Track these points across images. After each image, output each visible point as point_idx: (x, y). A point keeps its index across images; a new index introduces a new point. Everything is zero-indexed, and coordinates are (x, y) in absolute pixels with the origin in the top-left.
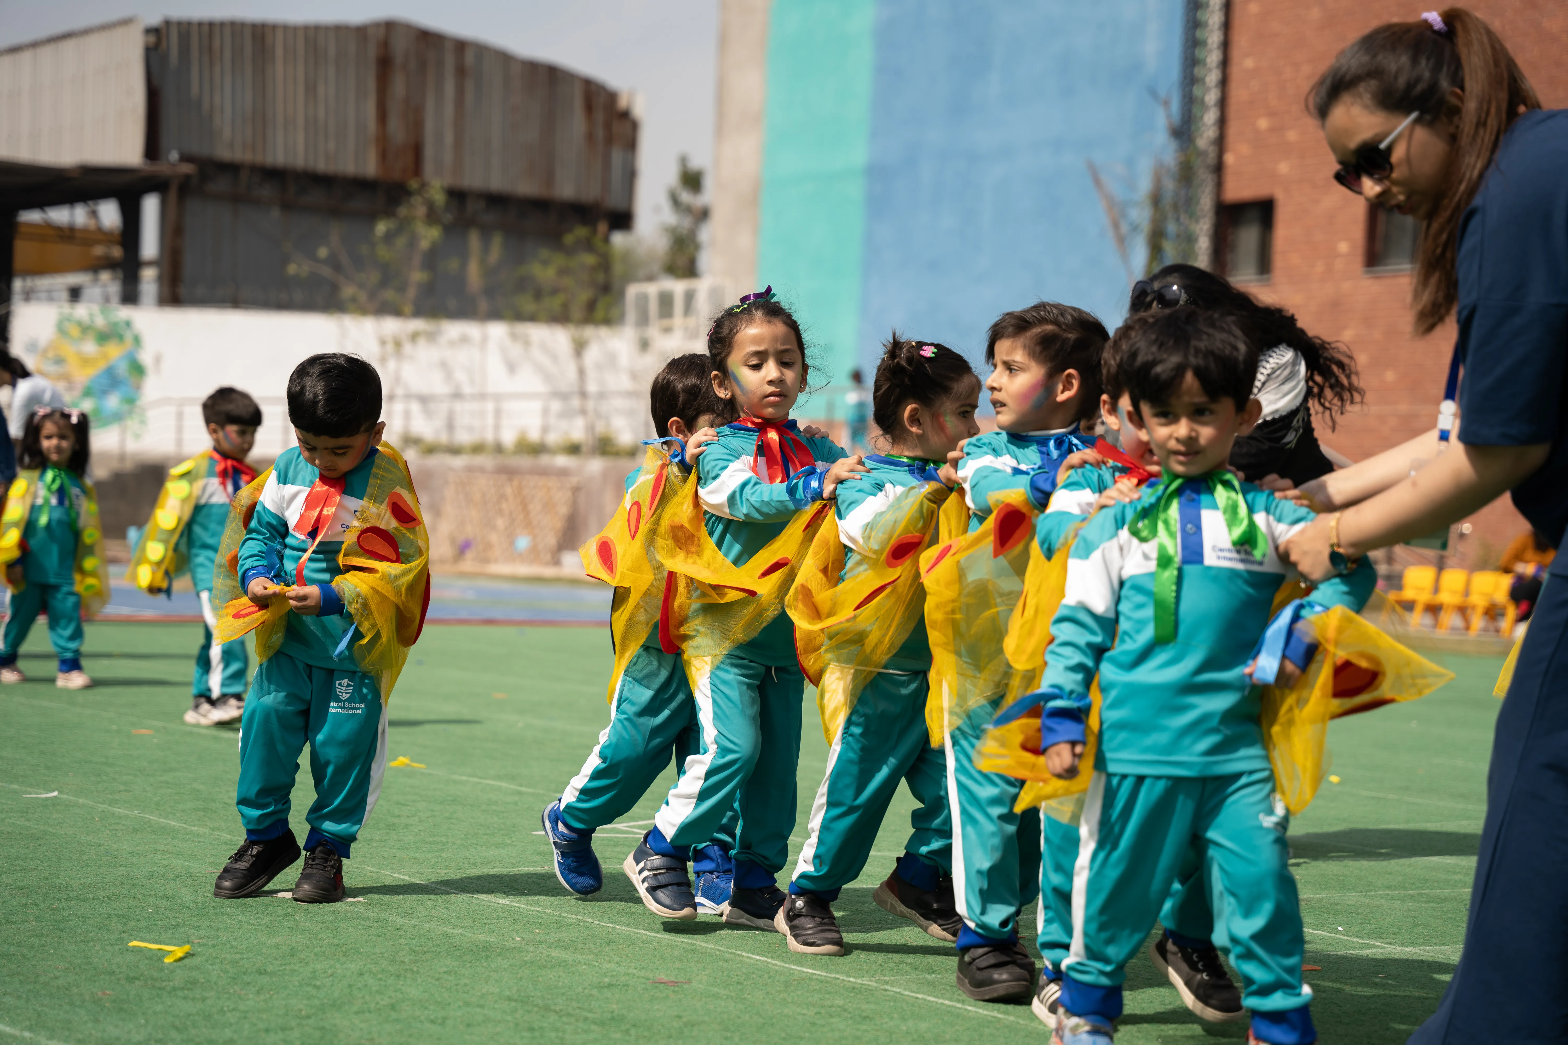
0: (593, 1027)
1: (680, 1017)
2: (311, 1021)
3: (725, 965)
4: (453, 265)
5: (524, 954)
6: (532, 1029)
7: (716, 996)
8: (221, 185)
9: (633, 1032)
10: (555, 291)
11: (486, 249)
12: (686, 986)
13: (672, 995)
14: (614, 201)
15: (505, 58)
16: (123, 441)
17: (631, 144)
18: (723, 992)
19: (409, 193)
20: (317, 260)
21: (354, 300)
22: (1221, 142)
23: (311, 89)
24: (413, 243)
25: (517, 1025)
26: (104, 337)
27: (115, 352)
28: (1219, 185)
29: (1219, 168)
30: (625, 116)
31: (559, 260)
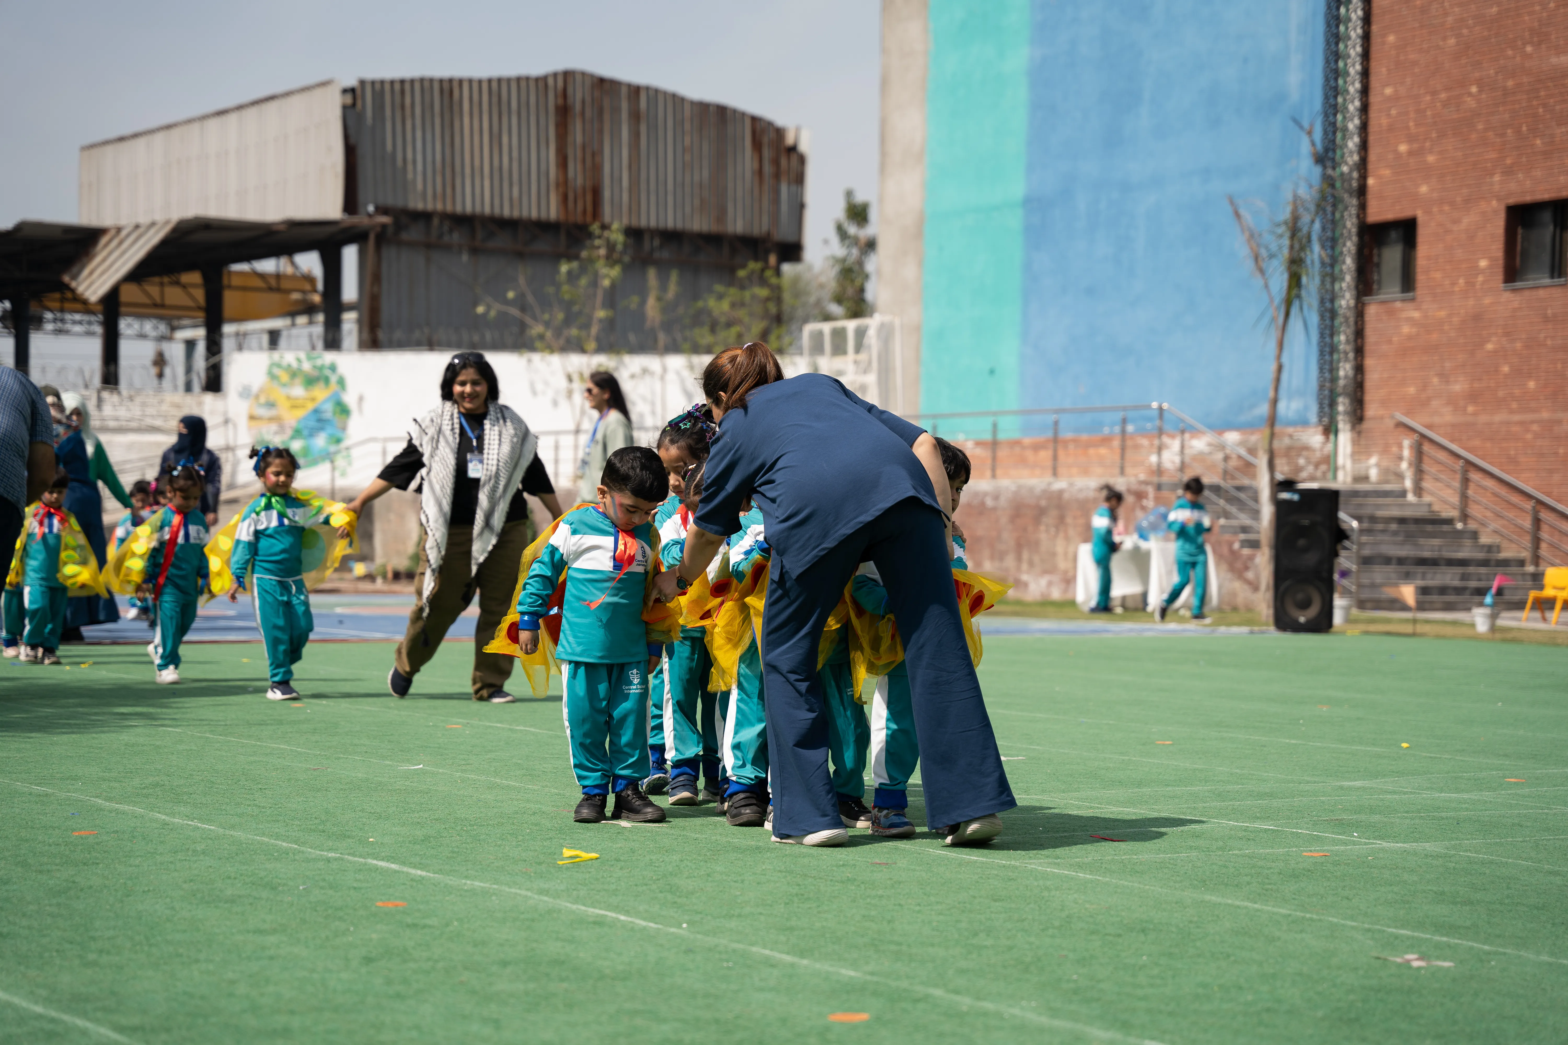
0: (836, 884)
1: (891, 879)
2: (661, 881)
3: (918, 856)
4: (634, 301)
5: (784, 851)
6: (799, 885)
7: (914, 870)
8: (414, 233)
9: (862, 886)
10: (729, 325)
11: (663, 286)
12: (893, 866)
13: (885, 870)
14: (783, 234)
15: (677, 100)
16: (333, 480)
17: (799, 179)
18: (918, 868)
19: (590, 236)
20: (507, 302)
21: (541, 337)
22: (1363, 166)
23: (496, 139)
24: (594, 283)
25: (788, 883)
26: (311, 381)
27: (321, 394)
28: (1363, 207)
29: (1362, 191)
30: (793, 149)
31: (733, 292)
